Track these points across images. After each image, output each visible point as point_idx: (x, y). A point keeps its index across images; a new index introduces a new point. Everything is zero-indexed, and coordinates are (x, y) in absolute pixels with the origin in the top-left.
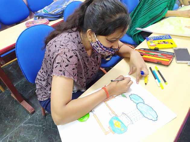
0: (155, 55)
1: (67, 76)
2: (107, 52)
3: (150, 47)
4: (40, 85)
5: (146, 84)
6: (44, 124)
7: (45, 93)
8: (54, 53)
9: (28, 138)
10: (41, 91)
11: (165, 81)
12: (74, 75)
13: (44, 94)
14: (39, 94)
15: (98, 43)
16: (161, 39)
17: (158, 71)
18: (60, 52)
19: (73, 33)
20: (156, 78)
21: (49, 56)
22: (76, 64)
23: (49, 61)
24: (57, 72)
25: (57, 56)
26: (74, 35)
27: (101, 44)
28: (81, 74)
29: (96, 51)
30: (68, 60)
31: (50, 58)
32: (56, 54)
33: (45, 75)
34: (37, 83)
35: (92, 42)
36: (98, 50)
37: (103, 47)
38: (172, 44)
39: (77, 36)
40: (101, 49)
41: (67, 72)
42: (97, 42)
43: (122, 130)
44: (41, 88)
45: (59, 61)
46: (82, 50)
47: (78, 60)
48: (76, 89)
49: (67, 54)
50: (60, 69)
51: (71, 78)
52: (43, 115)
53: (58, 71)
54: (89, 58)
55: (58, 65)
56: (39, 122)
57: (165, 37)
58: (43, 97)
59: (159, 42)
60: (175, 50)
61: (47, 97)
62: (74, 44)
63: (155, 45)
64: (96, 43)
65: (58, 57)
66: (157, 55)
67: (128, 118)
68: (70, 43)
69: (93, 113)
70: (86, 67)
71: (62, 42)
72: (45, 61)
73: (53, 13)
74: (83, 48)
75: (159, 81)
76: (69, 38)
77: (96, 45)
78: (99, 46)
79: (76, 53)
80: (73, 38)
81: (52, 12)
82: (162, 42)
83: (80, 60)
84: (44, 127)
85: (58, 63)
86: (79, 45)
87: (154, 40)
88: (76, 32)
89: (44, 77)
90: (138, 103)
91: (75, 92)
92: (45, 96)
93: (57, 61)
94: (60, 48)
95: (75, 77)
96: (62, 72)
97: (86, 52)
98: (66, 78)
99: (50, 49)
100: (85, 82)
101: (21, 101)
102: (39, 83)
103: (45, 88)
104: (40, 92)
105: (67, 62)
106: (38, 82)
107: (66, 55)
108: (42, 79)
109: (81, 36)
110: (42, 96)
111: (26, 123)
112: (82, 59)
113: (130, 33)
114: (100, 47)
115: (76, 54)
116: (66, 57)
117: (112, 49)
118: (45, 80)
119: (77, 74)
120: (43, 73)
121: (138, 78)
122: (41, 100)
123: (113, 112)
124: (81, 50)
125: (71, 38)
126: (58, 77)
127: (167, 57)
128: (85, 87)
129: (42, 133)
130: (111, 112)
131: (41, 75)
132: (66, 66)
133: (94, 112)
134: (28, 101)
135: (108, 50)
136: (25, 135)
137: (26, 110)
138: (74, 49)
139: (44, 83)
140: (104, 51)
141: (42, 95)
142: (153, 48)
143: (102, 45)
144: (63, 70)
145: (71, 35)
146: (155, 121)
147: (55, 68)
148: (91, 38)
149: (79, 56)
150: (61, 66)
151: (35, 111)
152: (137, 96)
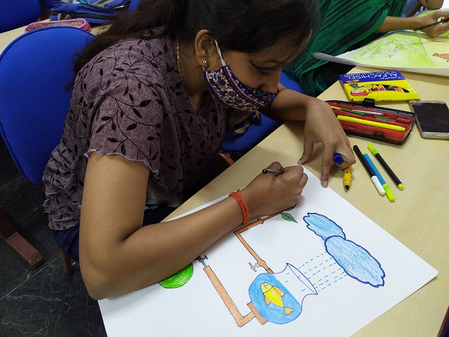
0: (367, 115)
1: (132, 156)
2: (247, 101)
3: (351, 97)
4: (54, 188)
5: (347, 188)
6: (66, 296)
7: (70, 209)
8: (95, 91)
9: (21, 331)
10: (58, 202)
11: (397, 182)
12: (153, 154)
13: (65, 210)
14: (52, 213)
15: (225, 73)
16: (378, 79)
17: (378, 157)
18: (112, 87)
19: (155, 40)
20: (371, 172)
21: (81, 101)
22: (158, 126)
23: (82, 116)
24: (103, 144)
25: (104, 98)
26: (156, 44)
27: (233, 76)
28: (172, 155)
29: (216, 95)
30: (135, 110)
31: (85, 105)
32: (102, 92)
33: (70, 158)
34: (47, 182)
35: (209, 69)
36: (224, 93)
37: (239, 85)
38: (406, 91)
39: (165, 48)
40: (232, 90)
41: (130, 144)
42: (223, 68)
43: (288, 311)
44: (59, 195)
45: (111, 113)
46: (177, 90)
47: (165, 115)
48: (154, 200)
49: (134, 94)
50: (112, 134)
51: (143, 163)
52: (65, 270)
53: (105, 139)
54: (195, 116)
55: (104, 122)
56: (54, 290)
57: (389, 76)
58: (64, 219)
59: (375, 87)
60: (415, 107)
61: (73, 220)
62: (154, 69)
63: (365, 93)
64: (219, 71)
65: (108, 101)
66: (373, 116)
67: (302, 277)
68: (142, 66)
69: (204, 264)
70: (184, 137)
71: (122, 60)
72: (70, 118)
73: (102, 5)
74: (178, 85)
75: (382, 182)
76: (142, 53)
77: (219, 78)
78: (226, 81)
79: (159, 93)
80: (153, 55)
81: (100, 3)
82: (380, 87)
83: (171, 116)
84: (66, 303)
85: (105, 119)
86: (169, 76)
87: (362, 80)
88: (163, 39)
89: (68, 165)
90: (329, 238)
91: (154, 208)
92: (67, 218)
93: (103, 114)
94: (115, 75)
95: (153, 163)
96: (116, 145)
97: (188, 98)
98: (128, 162)
99: (85, 80)
100: (180, 181)
101: (8, 235)
102: (54, 181)
103: (69, 194)
104: (54, 206)
105: (133, 116)
106: (49, 178)
107: (131, 97)
108: (60, 170)
109: (175, 51)
110: (61, 217)
111: (18, 293)
112: (177, 115)
113: (296, 71)
114: (231, 85)
115: (160, 96)
116: (130, 102)
117: (262, 92)
118: (69, 173)
119: (159, 155)
120: (66, 155)
121: (326, 171)
122: (56, 228)
123: (261, 262)
124: (173, 91)
125: (148, 53)
126: (105, 157)
127: (398, 121)
128: (179, 194)
129: (61, 319)
130: (254, 262)
131: (60, 159)
132: (130, 128)
133: (205, 261)
134: (27, 235)
135: (249, 96)
136: (14, 324)
137: (19, 257)
138: (154, 81)
139: (67, 182)
140: (240, 97)
141: (59, 214)
142: (360, 99)
143: (235, 78)
144: (120, 137)
145: (148, 46)
146: (378, 286)
147: (98, 132)
148: (206, 57)
149: (167, 103)
150: (114, 127)
151: (44, 262)
152: (325, 219)
